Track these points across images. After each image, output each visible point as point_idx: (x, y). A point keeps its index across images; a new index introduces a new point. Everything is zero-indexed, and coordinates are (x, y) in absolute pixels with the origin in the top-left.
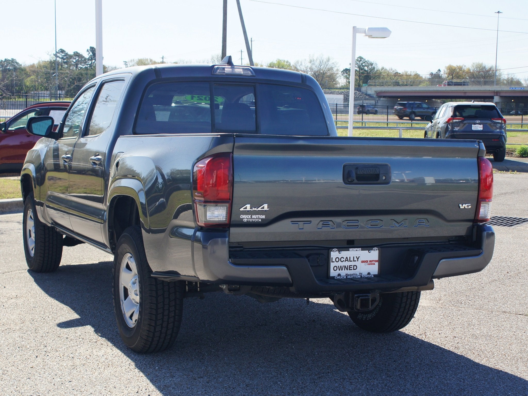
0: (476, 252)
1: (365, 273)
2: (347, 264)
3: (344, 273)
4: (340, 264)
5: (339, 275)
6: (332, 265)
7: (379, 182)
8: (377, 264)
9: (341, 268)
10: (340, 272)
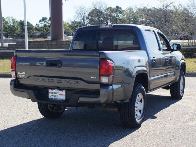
0: (97, 96)
1: (61, 99)
2: (54, 95)
3: (54, 98)
4: (52, 94)
5: (52, 98)
6: (50, 94)
7: (57, 66)
8: (65, 96)
9: (52, 96)
10: (52, 97)
